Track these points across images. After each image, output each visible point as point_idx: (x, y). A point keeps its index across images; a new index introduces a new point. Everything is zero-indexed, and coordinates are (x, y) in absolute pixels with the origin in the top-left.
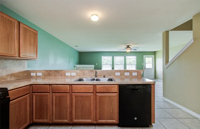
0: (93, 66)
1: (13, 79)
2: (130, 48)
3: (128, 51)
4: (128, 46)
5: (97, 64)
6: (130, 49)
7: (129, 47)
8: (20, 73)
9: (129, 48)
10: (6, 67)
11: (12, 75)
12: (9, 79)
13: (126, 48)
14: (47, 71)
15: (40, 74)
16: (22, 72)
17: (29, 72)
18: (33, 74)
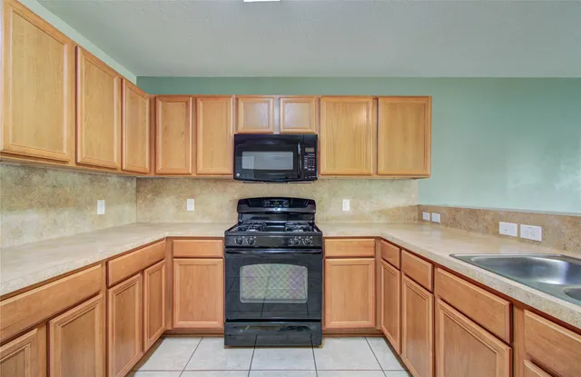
10: (370, 196)
14: (450, 209)
15: (437, 218)
16: (405, 209)
17: (421, 209)
18: (426, 216)
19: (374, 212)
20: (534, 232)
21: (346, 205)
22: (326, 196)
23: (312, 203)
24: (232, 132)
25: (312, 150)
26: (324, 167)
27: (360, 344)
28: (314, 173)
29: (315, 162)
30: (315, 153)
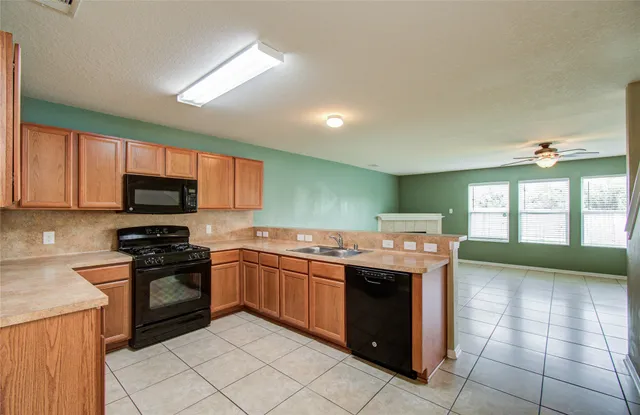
0: (438, 217)
1: (233, 238)
2: (551, 150)
3: (546, 162)
4: (545, 146)
5: (451, 211)
6: (552, 154)
7: (551, 147)
8: (242, 230)
9: (546, 154)
10: (225, 222)
11: (232, 233)
12: (228, 238)
13: (537, 153)
14: (274, 229)
15: (266, 234)
16: (246, 230)
17: (255, 230)
18: (259, 234)
19: (227, 234)
20: (309, 238)
21: (209, 229)
22: (194, 223)
23: (186, 229)
24: (121, 172)
25: (193, 191)
26: (200, 203)
27: (233, 318)
28: (195, 208)
29: (195, 199)
30: (196, 193)
